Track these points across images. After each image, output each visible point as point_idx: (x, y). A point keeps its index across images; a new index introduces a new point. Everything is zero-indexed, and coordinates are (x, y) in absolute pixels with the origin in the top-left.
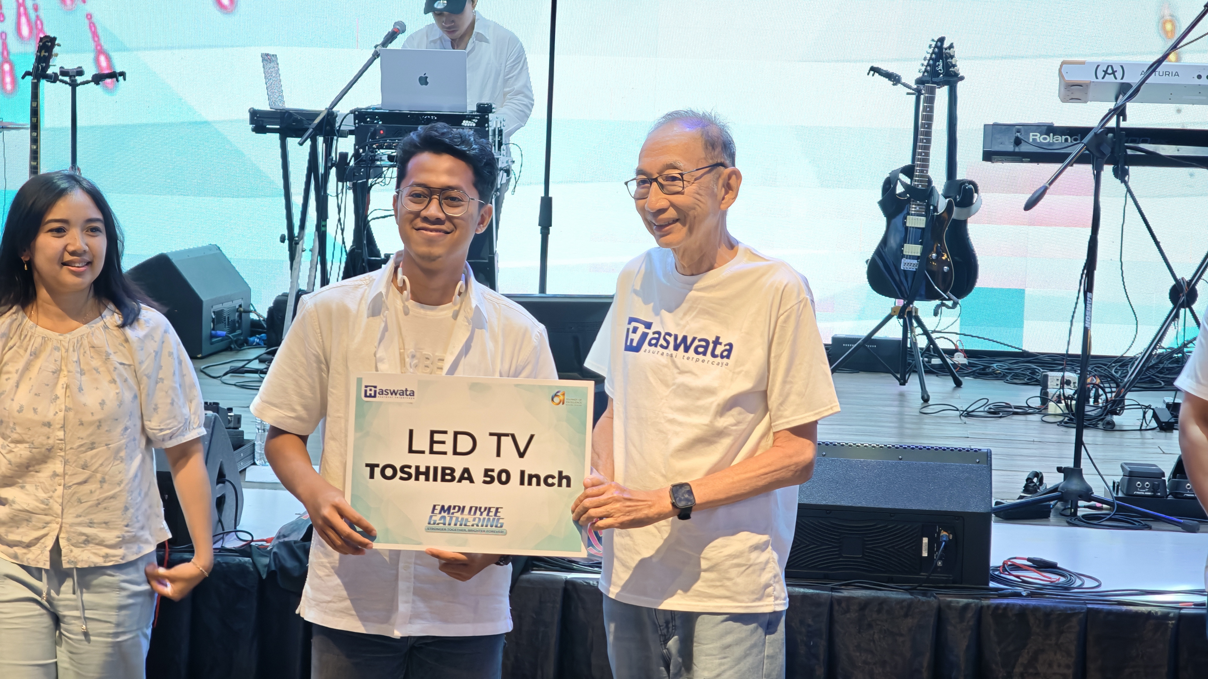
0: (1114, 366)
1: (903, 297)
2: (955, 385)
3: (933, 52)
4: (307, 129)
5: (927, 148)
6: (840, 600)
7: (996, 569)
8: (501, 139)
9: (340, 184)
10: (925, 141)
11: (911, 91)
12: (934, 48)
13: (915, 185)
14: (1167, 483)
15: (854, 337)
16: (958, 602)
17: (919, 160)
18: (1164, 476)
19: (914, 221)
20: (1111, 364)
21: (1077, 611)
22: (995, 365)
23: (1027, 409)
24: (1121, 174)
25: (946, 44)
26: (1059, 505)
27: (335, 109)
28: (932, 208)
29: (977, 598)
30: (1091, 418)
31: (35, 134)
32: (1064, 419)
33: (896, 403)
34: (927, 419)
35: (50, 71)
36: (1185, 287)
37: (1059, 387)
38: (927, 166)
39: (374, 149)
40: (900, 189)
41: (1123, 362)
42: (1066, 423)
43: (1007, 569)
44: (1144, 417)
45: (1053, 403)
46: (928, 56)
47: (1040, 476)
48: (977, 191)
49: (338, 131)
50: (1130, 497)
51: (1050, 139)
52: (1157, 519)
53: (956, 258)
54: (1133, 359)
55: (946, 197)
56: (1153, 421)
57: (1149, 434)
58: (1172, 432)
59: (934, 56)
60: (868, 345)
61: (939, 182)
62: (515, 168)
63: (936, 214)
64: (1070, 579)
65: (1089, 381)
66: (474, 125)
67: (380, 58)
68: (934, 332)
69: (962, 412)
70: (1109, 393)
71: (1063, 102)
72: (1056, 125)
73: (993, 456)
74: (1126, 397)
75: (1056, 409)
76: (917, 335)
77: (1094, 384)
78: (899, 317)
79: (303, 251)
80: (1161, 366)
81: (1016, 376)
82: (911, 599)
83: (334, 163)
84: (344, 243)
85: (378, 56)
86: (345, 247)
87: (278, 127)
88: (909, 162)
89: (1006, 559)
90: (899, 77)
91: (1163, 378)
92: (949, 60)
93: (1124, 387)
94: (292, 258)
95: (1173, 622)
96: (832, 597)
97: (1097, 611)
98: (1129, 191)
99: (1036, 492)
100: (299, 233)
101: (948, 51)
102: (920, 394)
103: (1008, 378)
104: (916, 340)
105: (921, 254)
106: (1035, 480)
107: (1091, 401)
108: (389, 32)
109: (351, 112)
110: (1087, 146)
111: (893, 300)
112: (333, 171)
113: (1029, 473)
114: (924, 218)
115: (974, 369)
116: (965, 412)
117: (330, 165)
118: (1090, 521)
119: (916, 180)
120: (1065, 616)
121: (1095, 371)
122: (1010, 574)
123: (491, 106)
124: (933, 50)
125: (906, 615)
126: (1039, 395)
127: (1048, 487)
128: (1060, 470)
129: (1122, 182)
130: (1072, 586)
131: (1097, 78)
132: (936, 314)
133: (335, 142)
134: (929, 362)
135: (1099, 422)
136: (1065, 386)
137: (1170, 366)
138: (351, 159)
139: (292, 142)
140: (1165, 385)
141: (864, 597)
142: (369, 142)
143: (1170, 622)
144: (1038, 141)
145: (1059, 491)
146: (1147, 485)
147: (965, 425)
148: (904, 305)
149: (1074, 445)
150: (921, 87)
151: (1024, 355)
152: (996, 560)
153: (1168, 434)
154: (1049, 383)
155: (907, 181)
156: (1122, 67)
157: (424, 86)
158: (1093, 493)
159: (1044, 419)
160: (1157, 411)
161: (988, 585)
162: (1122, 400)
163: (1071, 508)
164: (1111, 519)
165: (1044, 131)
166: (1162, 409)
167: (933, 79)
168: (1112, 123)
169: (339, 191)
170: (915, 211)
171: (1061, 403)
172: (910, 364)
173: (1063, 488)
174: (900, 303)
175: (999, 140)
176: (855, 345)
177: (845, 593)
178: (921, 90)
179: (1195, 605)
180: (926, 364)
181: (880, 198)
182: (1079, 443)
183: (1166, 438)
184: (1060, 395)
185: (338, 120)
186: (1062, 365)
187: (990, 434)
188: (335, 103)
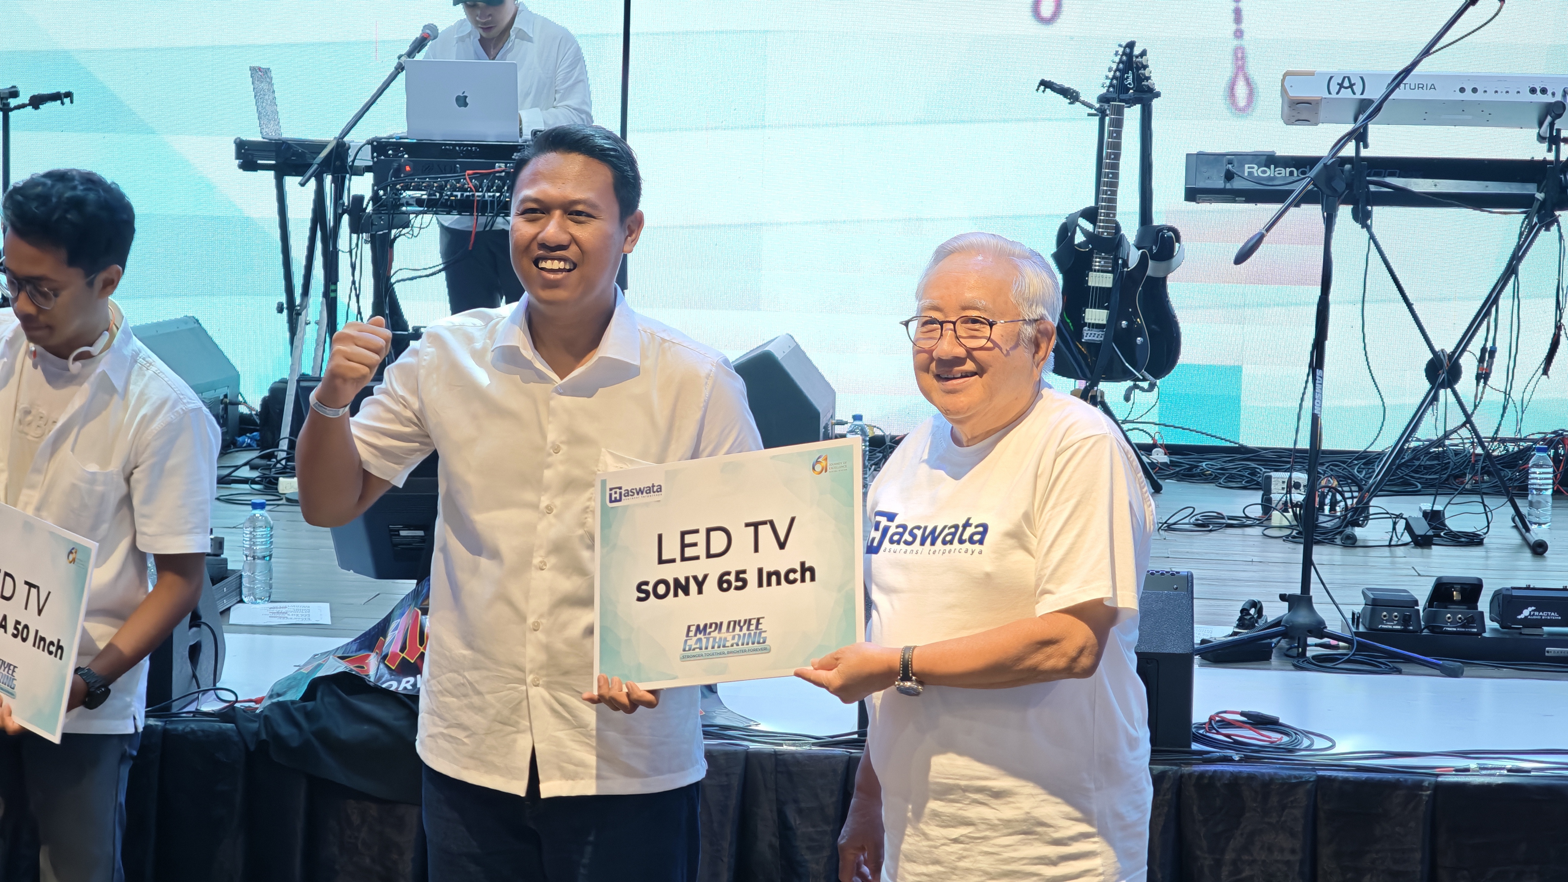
0: (1357, 464)
1: (1084, 377)
3: (1121, 61)
4: (310, 165)
5: (1114, 184)
7: (1201, 726)
9: (354, 236)
10: (1111, 176)
11: (1093, 111)
12: (1122, 55)
13: (1099, 232)
14: (1421, 614)
17: (1103, 200)
18: (1417, 605)
19: (1098, 279)
20: (1351, 462)
21: (1303, 780)
22: (1204, 464)
23: (1244, 520)
24: (1362, 217)
25: (1137, 51)
26: (1283, 643)
27: (346, 139)
28: (1120, 262)
29: (1176, 765)
30: (1326, 531)
32: (1292, 533)
36: (1446, 362)
37: (1285, 491)
38: (1114, 208)
39: (398, 190)
40: (1079, 238)
41: (1367, 459)
42: (1294, 537)
43: (1215, 726)
44: (1394, 529)
45: (1277, 512)
46: (1114, 66)
47: (1258, 606)
48: (1178, 240)
49: (352, 167)
50: (1374, 633)
51: (1270, 172)
52: (1409, 660)
53: (1154, 326)
54: (1380, 455)
55: (1139, 249)
56: (1406, 534)
57: (1400, 551)
58: (1431, 549)
59: (1121, 66)
61: (1130, 230)
63: (1126, 269)
64: (1296, 739)
65: (1323, 483)
67: (404, 72)
68: (1125, 422)
70: (1350, 498)
71: (1287, 124)
72: (1278, 154)
73: (1195, 581)
74: (1371, 504)
75: (1281, 520)
77: (1330, 488)
79: (307, 324)
80: (1417, 463)
81: (1231, 478)
83: (347, 209)
84: (359, 313)
85: (403, 69)
87: (273, 162)
88: (1091, 203)
89: (1213, 713)
90: (1077, 93)
91: (1420, 478)
92: (1142, 71)
93: (1368, 491)
94: (293, 332)
95: (1428, 792)
97: (1330, 780)
98: (1372, 237)
99: (1255, 626)
100: (302, 301)
101: (1139, 59)
103: (1221, 481)
105: (1108, 321)
106: (1252, 611)
107: (1327, 509)
108: (417, 38)
109: (368, 142)
110: (1314, 181)
111: (1073, 380)
112: (346, 218)
113: (1244, 602)
114: (1111, 276)
115: (1178, 469)
116: (1165, 525)
117: (340, 211)
118: (1323, 663)
119: (1100, 226)
120: (1289, 787)
121: (1332, 470)
122: (1218, 733)
124: (1121, 59)
126: (1260, 502)
127: (1269, 621)
128: (1283, 597)
129: (1363, 227)
130: (1298, 747)
131: (1330, 93)
132: (1127, 398)
133: (347, 182)
135: (1337, 536)
136: (1293, 490)
137: (1428, 463)
138: (368, 203)
139: (291, 182)
140: (1422, 488)
142: (392, 181)
143: (1424, 793)
144: (1256, 175)
145: (1283, 626)
146: (1396, 616)
147: (1165, 542)
148: (1086, 387)
149: (1301, 566)
150: (1106, 106)
151: (1242, 451)
152: (1200, 714)
153: (1426, 551)
154: (1273, 487)
155: (1089, 227)
156: (1362, 78)
157: (463, 108)
158: (1326, 627)
159: (1266, 532)
160: (1411, 522)
161: (1190, 746)
162: (1366, 507)
163: (1298, 647)
164: (1349, 661)
165: (1263, 162)
166: (1418, 519)
167: (1120, 96)
168: (1349, 150)
169: (353, 246)
170: (1099, 266)
171: (1288, 512)
173: (1287, 622)
174: (1081, 384)
175: (1206, 175)
178: (1106, 110)
179: (1457, 771)
181: (1053, 249)
182: (1308, 564)
183: (1422, 556)
184: (1286, 502)
185: (352, 153)
186: (1289, 462)
187: (1197, 553)
188: (346, 132)
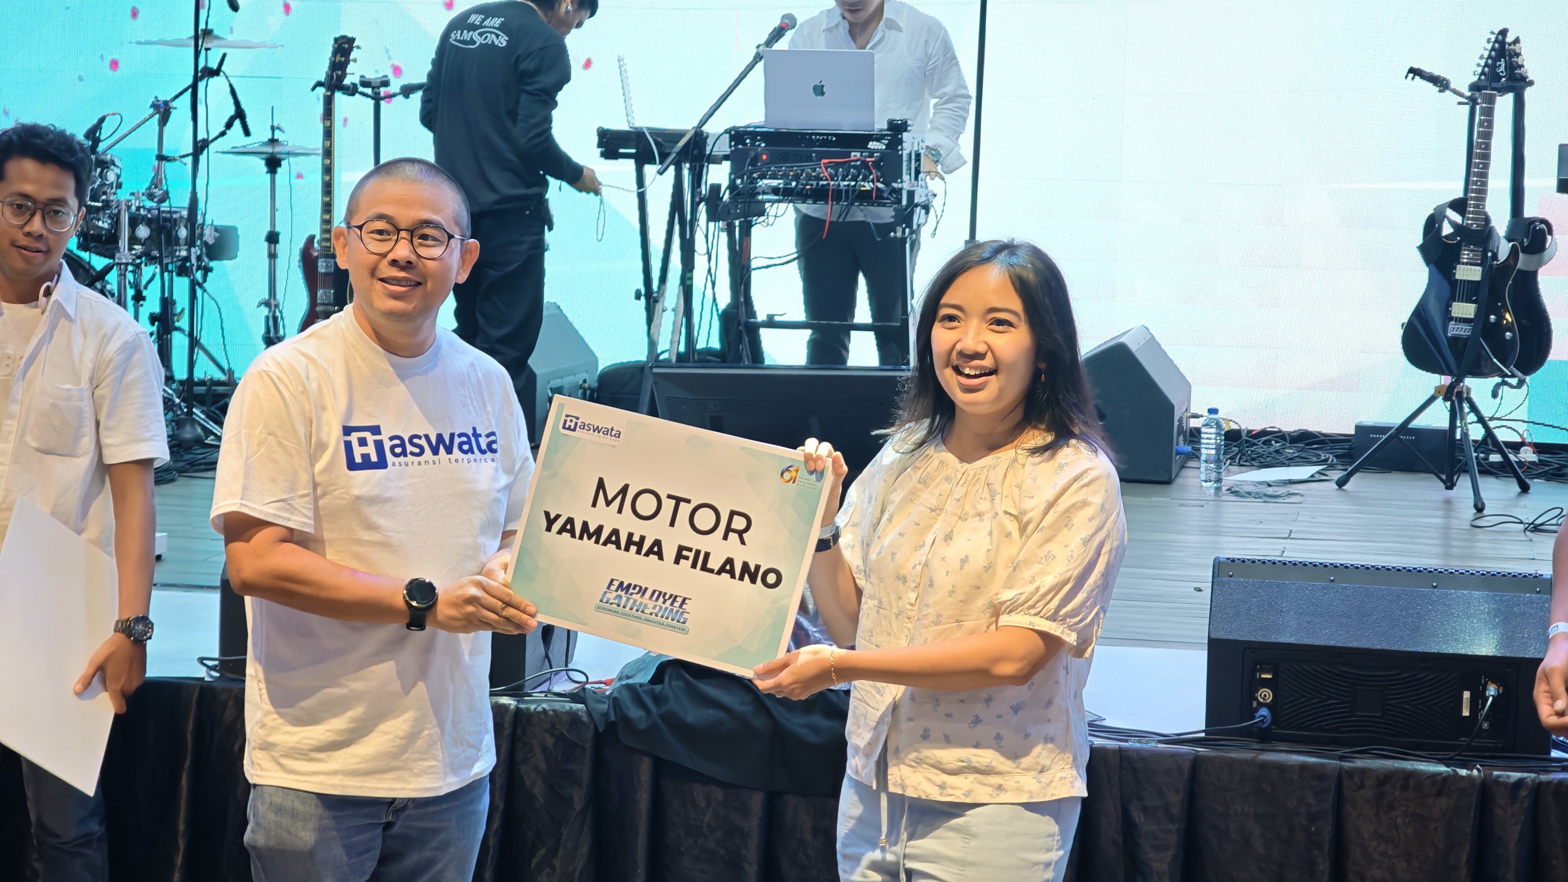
1: (1449, 372)
2: (1520, 490)
3: (1493, 49)
4: (669, 154)
5: (1484, 175)
6: (1351, 773)
8: (919, 165)
9: (711, 224)
10: (1481, 166)
11: (1464, 100)
12: (1494, 43)
13: (1468, 224)
15: (1386, 425)
16: (1509, 777)
17: (1475, 191)
19: (1466, 272)
25: (1510, 38)
27: (704, 129)
28: (1490, 254)
29: (1535, 772)
31: (328, 162)
33: (1440, 513)
34: (1480, 535)
35: (347, 81)
38: (1483, 199)
39: (755, 178)
40: (1447, 229)
46: (1486, 54)
48: (1550, 232)
49: (710, 156)
53: (1524, 322)
55: (1509, 241)
59: (1493, 53)
60: (1403, 435)
61: (1500, 222)
62: (936, 203)
63: (1495, 262)
66: (884, 147)
67: (763, 61)
68: (1492, 419)
69: (1527, 526)
76: (1471, 423)
78: (1446, 399)
79: (663, 311)
82: (1447, 771)
83: (704, 198)
84: (714, 300)
85: (761, 58)
86: (716, 305)
87: (633, 151)
88: (1460, 194)
90: (1447, 81)
92: (1515, 59)
94: (650, 321)
96: (1341, 768)
100: (659, 287)
101: (1512, 47)
102: (1473, 501)
104: (1467, 429)
105: (1476, 315)
108: (775, 28)
109: (726, 132)
111: (1437, 376)
112: (702, 207)
114: (1479, 268)
115: (1547, 468)
116: (1532, 526)
117: (697, 199)
119: (1469, 218)
123: (906, 122)
124: (1493, 46)
125: (1439, 794)
132: (1495, 395)
133: (704, 170)
134: (1486, 459)
138: (725, 191)
139: (651, 171)
141: (1383, 768)
142: (748, 170)
147: (1530, 543)
148: (1452, 383)
150: (1477, 94)
155: (1458, 218)
157: (819, 97)
161: (1549, 753)
167: (1492, 84)
169: (710, 234)
170: (1467, 258)
172: (1460, 461)
174: (1445, 380)
176: (1384, 437)
177: (1359, 763)
178: (1477, 99)
180: (1482, 462)
181: (1420, 241)
185: (710, 142)
188: (703, 122)
